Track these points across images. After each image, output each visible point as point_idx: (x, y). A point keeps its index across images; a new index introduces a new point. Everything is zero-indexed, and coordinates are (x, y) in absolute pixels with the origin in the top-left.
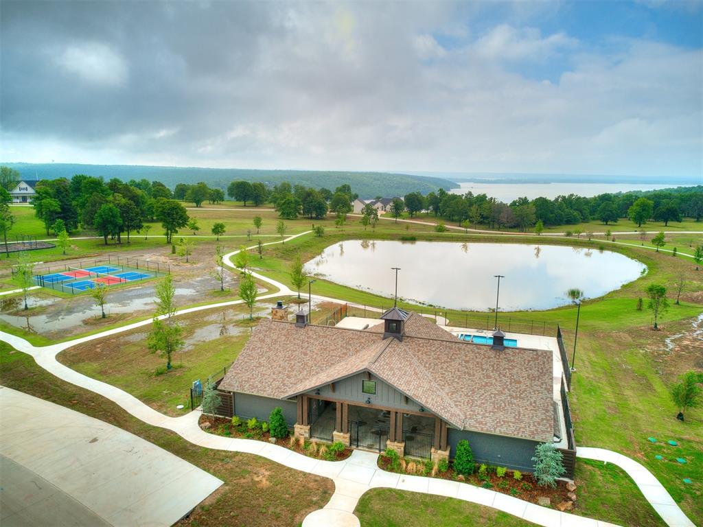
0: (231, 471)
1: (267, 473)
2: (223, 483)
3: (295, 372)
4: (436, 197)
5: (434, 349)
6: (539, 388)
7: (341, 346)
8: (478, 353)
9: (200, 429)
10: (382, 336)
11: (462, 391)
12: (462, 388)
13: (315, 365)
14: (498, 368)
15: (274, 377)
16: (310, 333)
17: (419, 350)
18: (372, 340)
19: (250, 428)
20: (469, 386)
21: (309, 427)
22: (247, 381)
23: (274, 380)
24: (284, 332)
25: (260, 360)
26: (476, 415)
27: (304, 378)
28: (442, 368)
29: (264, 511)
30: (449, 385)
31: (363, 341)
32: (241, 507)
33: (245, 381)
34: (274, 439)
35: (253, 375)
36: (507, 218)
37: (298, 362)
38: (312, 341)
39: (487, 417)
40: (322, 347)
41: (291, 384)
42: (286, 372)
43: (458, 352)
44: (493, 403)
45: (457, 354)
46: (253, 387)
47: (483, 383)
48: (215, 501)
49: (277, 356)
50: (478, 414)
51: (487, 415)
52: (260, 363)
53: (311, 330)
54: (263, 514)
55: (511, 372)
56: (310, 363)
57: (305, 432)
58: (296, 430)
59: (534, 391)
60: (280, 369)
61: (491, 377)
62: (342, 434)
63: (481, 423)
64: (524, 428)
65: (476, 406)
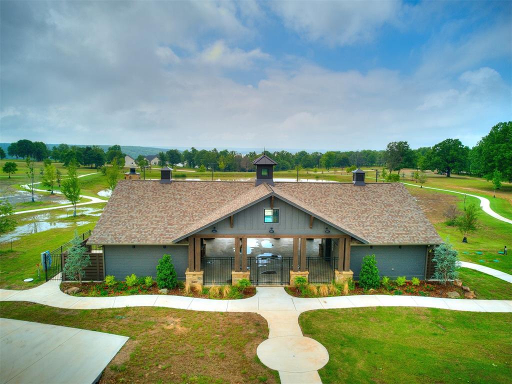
0: (130, 326)
1: (177, 320)
2: (127, 338)
3: (175, 219)
4: (189, 153)
5: (306, 189)
6: (409, 208)
7: (216, 195)
8: (345, 189)
9: (66, 295)
10: (254, 184)
11: (349, 217)
12: (347, 215)
13: (196, 212)
14: (368, 197)
15: (153, 226)
16: (179, 187)
17: (294, 192)
18: (245, 188)
19: (129, 285)
20: (352, 212)
21: (202, 272)
22: (123, 234)
23: (154, 228)
24: (150, 188)
25: (131, 214)
26: (371, 233)
27: (188, 224)
28: (321, 202)
29: (201, 354)
30: (334, 213)
31: (237, 188)
32: (168, 358)
33: (119, 234)
34: (165, 290)
35: (127, 227)
36: (246, 164)
37: (176, 211)
38: (184, 193)
39: (381, 233)
40: (197, 197)
41: (176, 230)
42: (166, 220)
43: (328, 190)
44: (380, 222)
45: (328, 191)
46: (131, 237)
47: (364, 209)
48: (128, 358)
49: (150, 208)
50: (373, 231)
51: (381, 231)
52: (131, 216)
53: (179, 185)
54: (202, 358)
55: (381, 199)
56: (189, 211)
57: (199, 278)
58: (187, 278)
59: (407, 210)
60: (158, 219)
61: (366, 205)
62: (241, 273)
63: (379, 238)
64: (416, 236)
65: (367, 226)
